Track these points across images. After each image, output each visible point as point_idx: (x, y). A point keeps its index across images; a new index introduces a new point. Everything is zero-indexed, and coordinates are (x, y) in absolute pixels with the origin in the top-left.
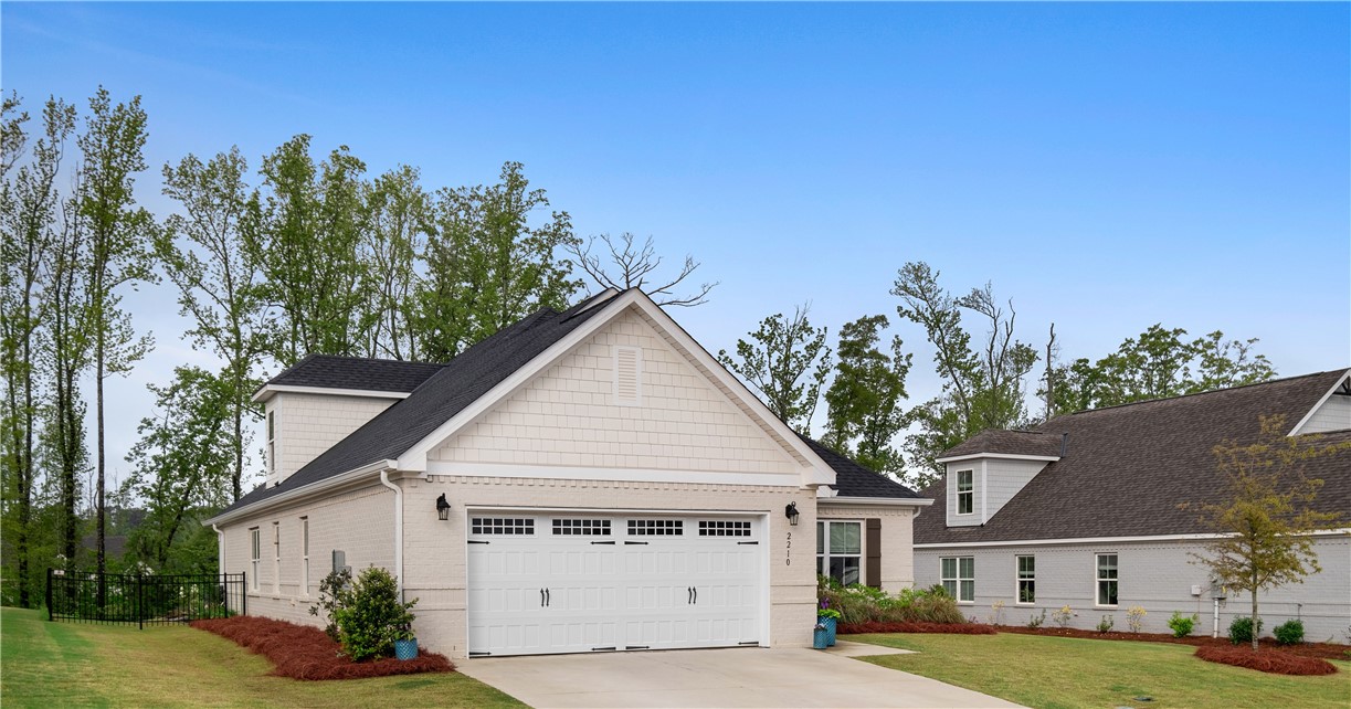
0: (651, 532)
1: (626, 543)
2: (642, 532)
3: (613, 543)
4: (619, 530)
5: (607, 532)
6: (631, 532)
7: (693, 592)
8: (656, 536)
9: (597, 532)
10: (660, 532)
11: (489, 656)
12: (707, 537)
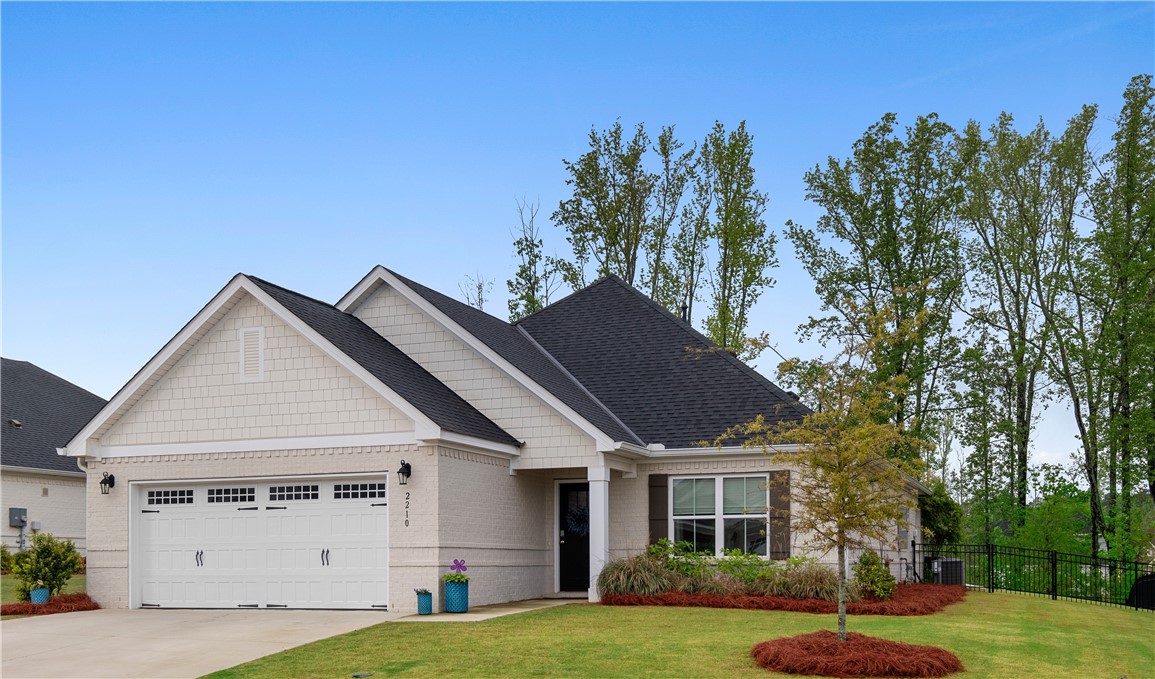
0: (290, 497)
1: (268, 508)
2: (281, 498)
3: (256, 509)
4: (262, 496)
5: (252, 499)
6: (273, 498)
7: (325, 554)
8: (294, 501)
9: (243, 499)
10: (298, 497)
11: (158, 608)
12: (342, 500)
